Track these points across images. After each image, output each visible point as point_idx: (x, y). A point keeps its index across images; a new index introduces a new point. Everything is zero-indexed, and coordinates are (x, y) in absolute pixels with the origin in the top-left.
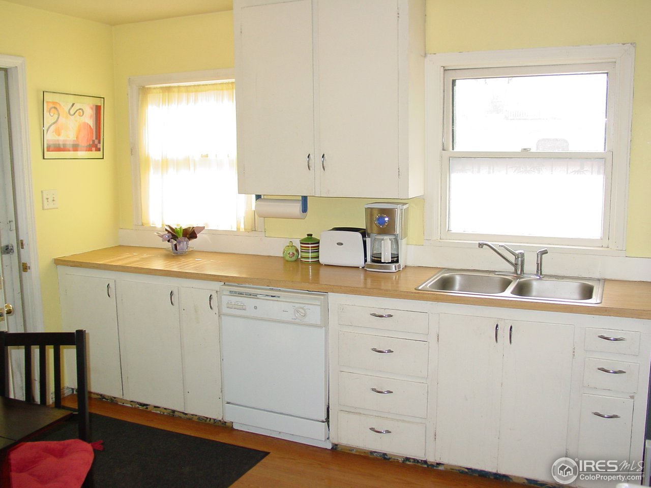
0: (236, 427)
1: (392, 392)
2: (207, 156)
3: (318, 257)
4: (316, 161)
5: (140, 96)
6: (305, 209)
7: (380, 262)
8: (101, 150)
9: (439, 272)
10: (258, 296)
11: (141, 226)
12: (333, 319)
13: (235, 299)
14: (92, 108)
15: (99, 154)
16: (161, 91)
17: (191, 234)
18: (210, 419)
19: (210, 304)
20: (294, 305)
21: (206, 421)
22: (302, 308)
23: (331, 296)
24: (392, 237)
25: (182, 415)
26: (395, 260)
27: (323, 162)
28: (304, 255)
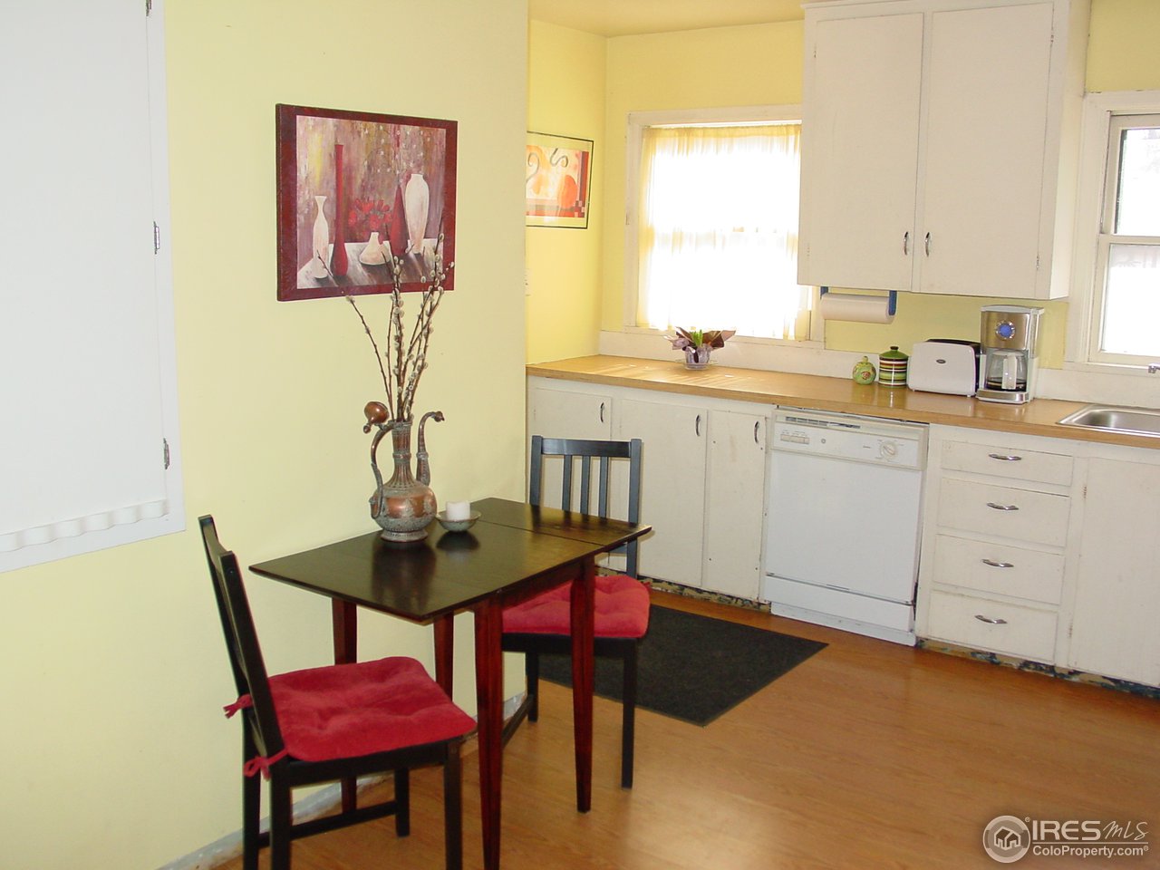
0: (774, 611)
1: (1012, 566)
2: (742, 230)
3: (905, 380)
4: (918, 242)
5: (644, 140)
6: (892, 311)
7: (999, 388)
8: (586, 216)
9: (1084, 407)
10: (828, 425)
11: (635, 327)
12: (934, 461)
13: (793, 429)
14: (577, 155)
15: (581, 222)
16: (677, 134)
17: (714, 341)
18: (738, 599)
19: (756, 435)
20: (881, 438)
21: (730, 603)
22: (892, 444)
23: (934, 429)
24: (1020, 355)
25: (694, 593)
26: (1022, 387)
27: (927, 244)
28: (885, 375)
